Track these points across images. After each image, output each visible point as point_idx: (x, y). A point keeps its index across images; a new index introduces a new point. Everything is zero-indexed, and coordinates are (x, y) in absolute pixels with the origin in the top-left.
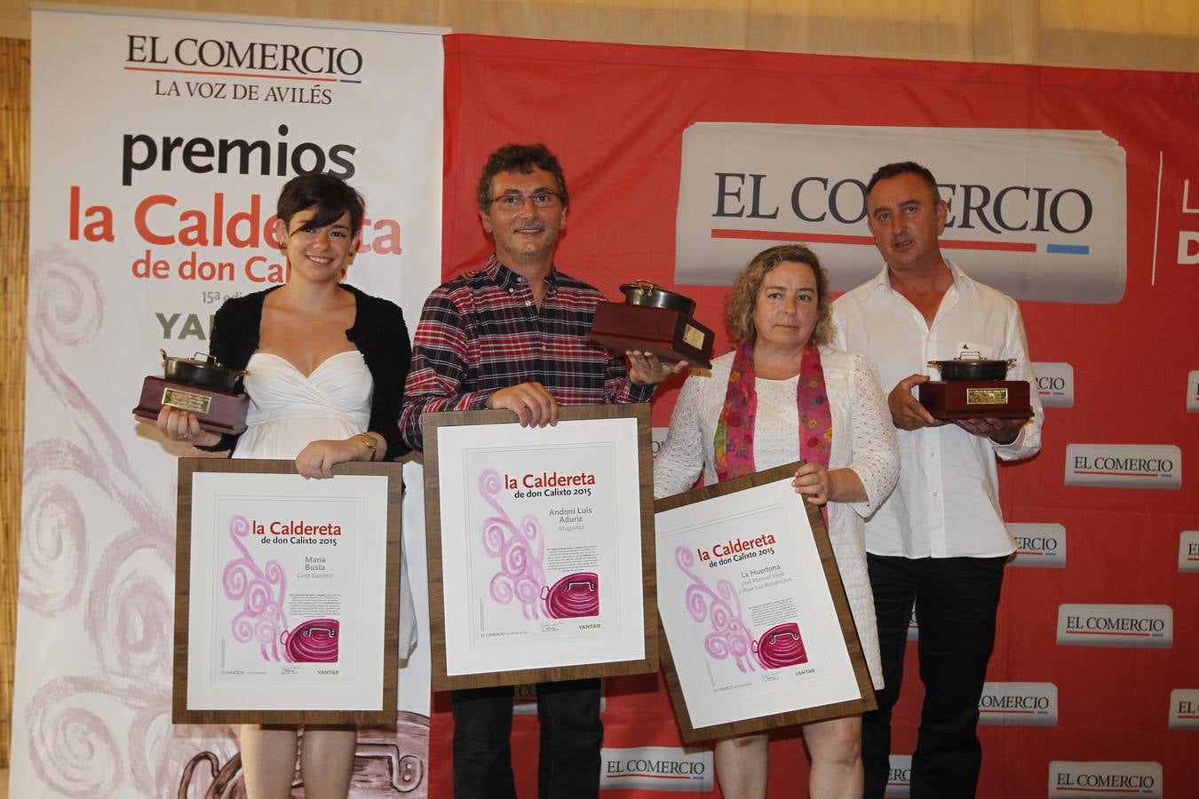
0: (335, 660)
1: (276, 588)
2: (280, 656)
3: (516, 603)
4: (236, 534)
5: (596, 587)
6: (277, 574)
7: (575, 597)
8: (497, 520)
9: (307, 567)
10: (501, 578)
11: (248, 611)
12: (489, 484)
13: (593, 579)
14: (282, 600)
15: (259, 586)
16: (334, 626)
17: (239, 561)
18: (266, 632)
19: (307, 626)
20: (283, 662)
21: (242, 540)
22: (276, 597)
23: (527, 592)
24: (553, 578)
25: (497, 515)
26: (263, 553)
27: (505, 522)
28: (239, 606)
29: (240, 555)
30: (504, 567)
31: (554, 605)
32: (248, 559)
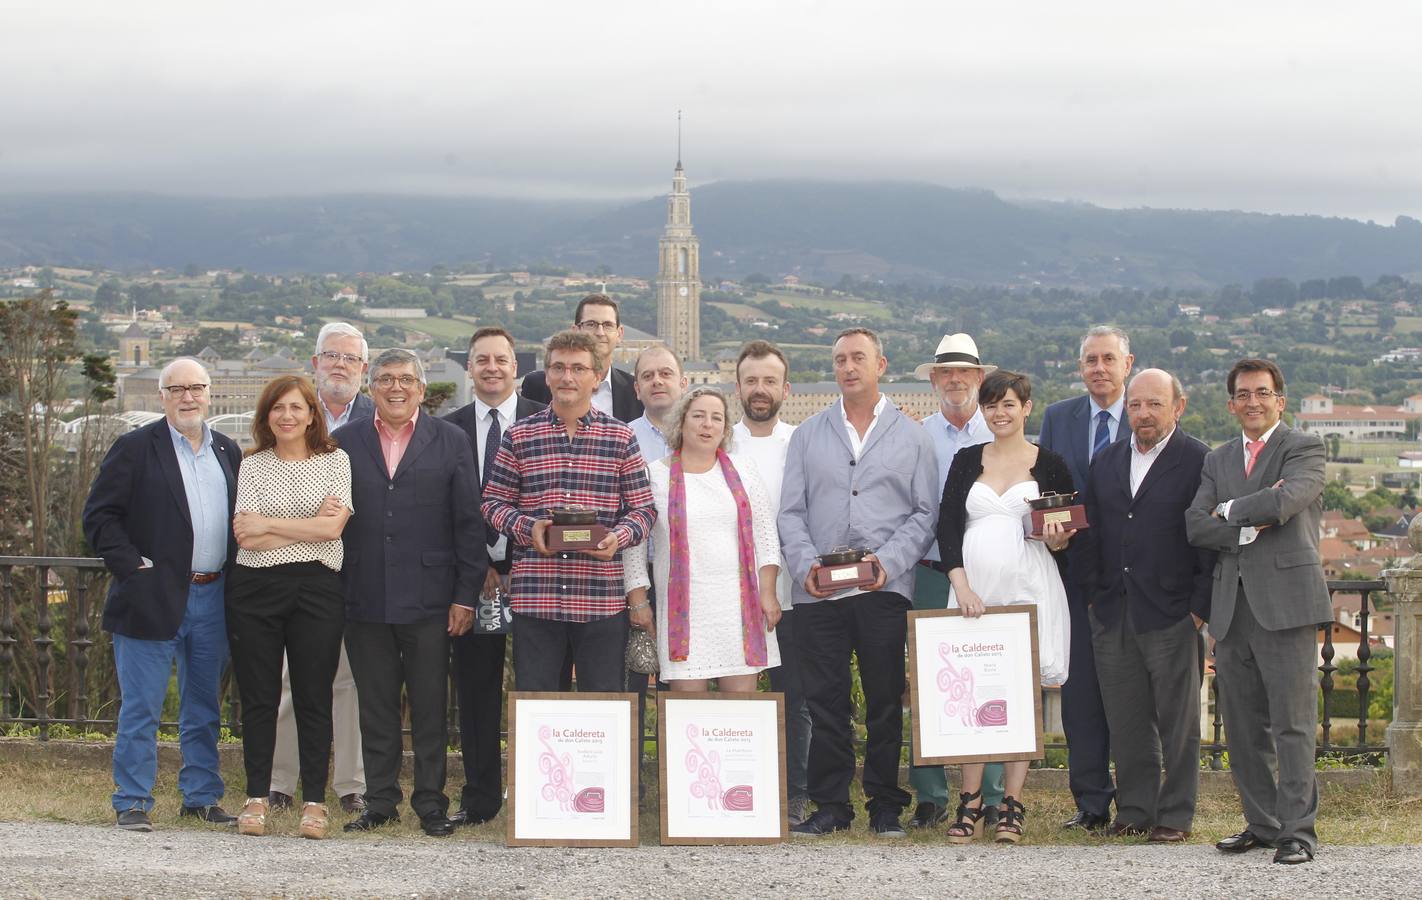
0: (1006, 724)
1: (968, 684)
2: (973, 723)
3: (556, 802)
4: (943, 653)
5: (603, 796)
6: (968, 675)
7: (591, 801)
8: (548, 754)
9: (985, 670)
10: (548, 787)
11: (953, 698)
12: (544, 733)
13: (601, 791)
14: (972, 690)
15: (957, 683)
16: (1003, 704)
17: (945, 669)
18: (964, 710)
19: (988, 704)
20: (975, 727)
21: (947, 657)
22: (969, 689)
23: (563, 795)
24: (578, 789)
25: (547, 751)
26: (959, 663)
27: (552, 755)
28: (947, 695)
29: (946, 666)
30: (551, 780)
31: (578, 805)
32: (950, 668)
